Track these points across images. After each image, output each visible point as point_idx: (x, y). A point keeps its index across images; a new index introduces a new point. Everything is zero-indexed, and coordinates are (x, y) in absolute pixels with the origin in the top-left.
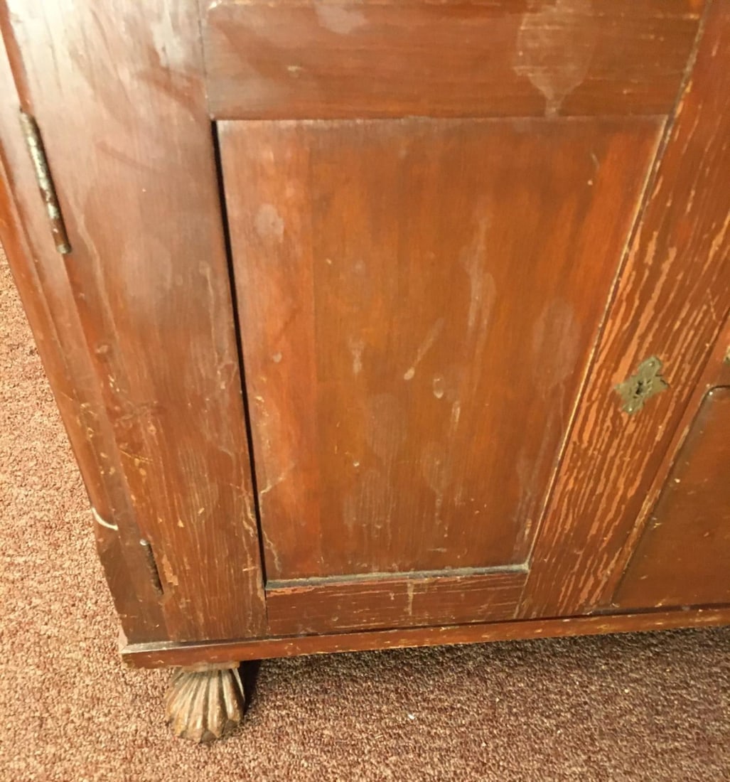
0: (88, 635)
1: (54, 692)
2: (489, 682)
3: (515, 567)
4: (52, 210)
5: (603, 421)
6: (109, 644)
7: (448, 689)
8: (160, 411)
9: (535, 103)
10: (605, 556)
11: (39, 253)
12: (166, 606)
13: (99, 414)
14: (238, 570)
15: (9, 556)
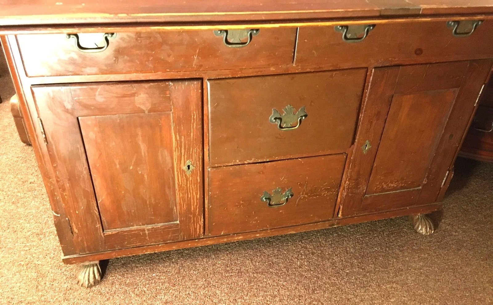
0: (52, 263)
1: (40, 279)
2: (178, 264)
3: (175, 222)
4: (44, 136)
5: (183, 177)
6: (58, 265)
7: (166, 267)
8: (69, 180)
9: (143, 111)
10: (199, 217)
11: (41, 145)
12: (75, 241)
13: (54, 182)
14: (95, 226)
15: (24, 243)
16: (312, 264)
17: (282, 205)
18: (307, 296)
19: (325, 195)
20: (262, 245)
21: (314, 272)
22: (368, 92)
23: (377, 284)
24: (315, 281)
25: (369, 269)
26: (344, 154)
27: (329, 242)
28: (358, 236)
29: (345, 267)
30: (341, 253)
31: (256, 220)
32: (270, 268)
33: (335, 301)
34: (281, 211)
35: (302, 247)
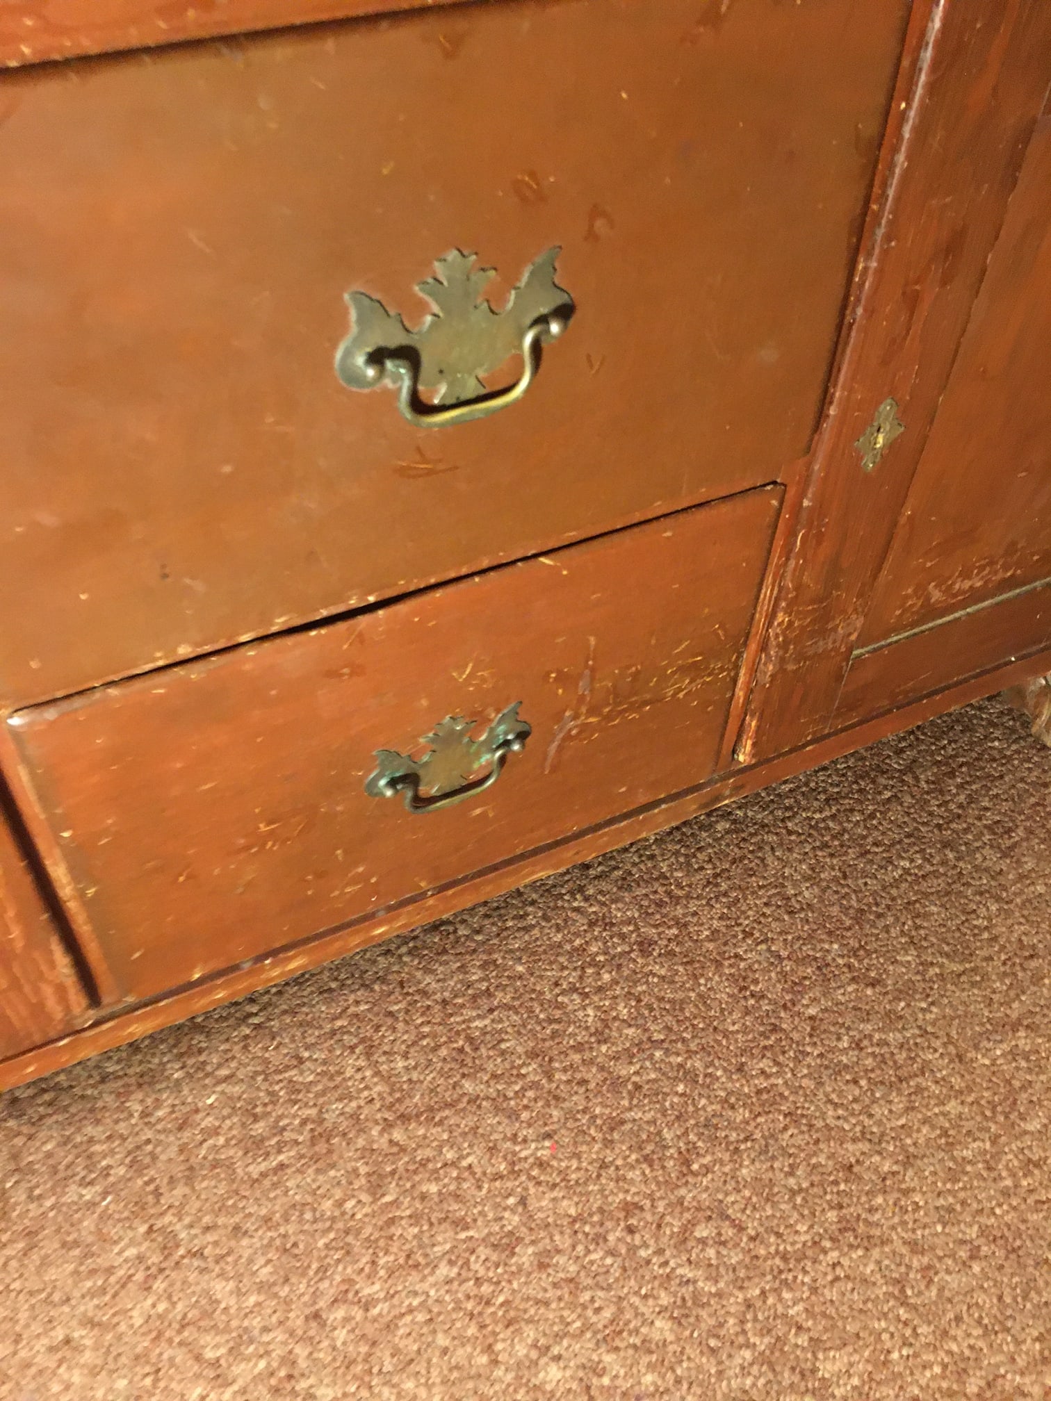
16: (651, 1009)
17: (479, 790)
18: (661, 1198)
19: (681, 695)
20: (410, 953)
21: (667, 1051)
22: (912, 114)
23: (949, 1054)
24: (682, 1100)
25: (901, 975)
26: (769, 488)
27: (702, 868)
28: (817, 816)
29: (797, 988)
30: (764, 914)
31: (364, 878)
32: (464, 1076)
33: (793, 1193)
34: (478, 811)
35: (592, 924)
